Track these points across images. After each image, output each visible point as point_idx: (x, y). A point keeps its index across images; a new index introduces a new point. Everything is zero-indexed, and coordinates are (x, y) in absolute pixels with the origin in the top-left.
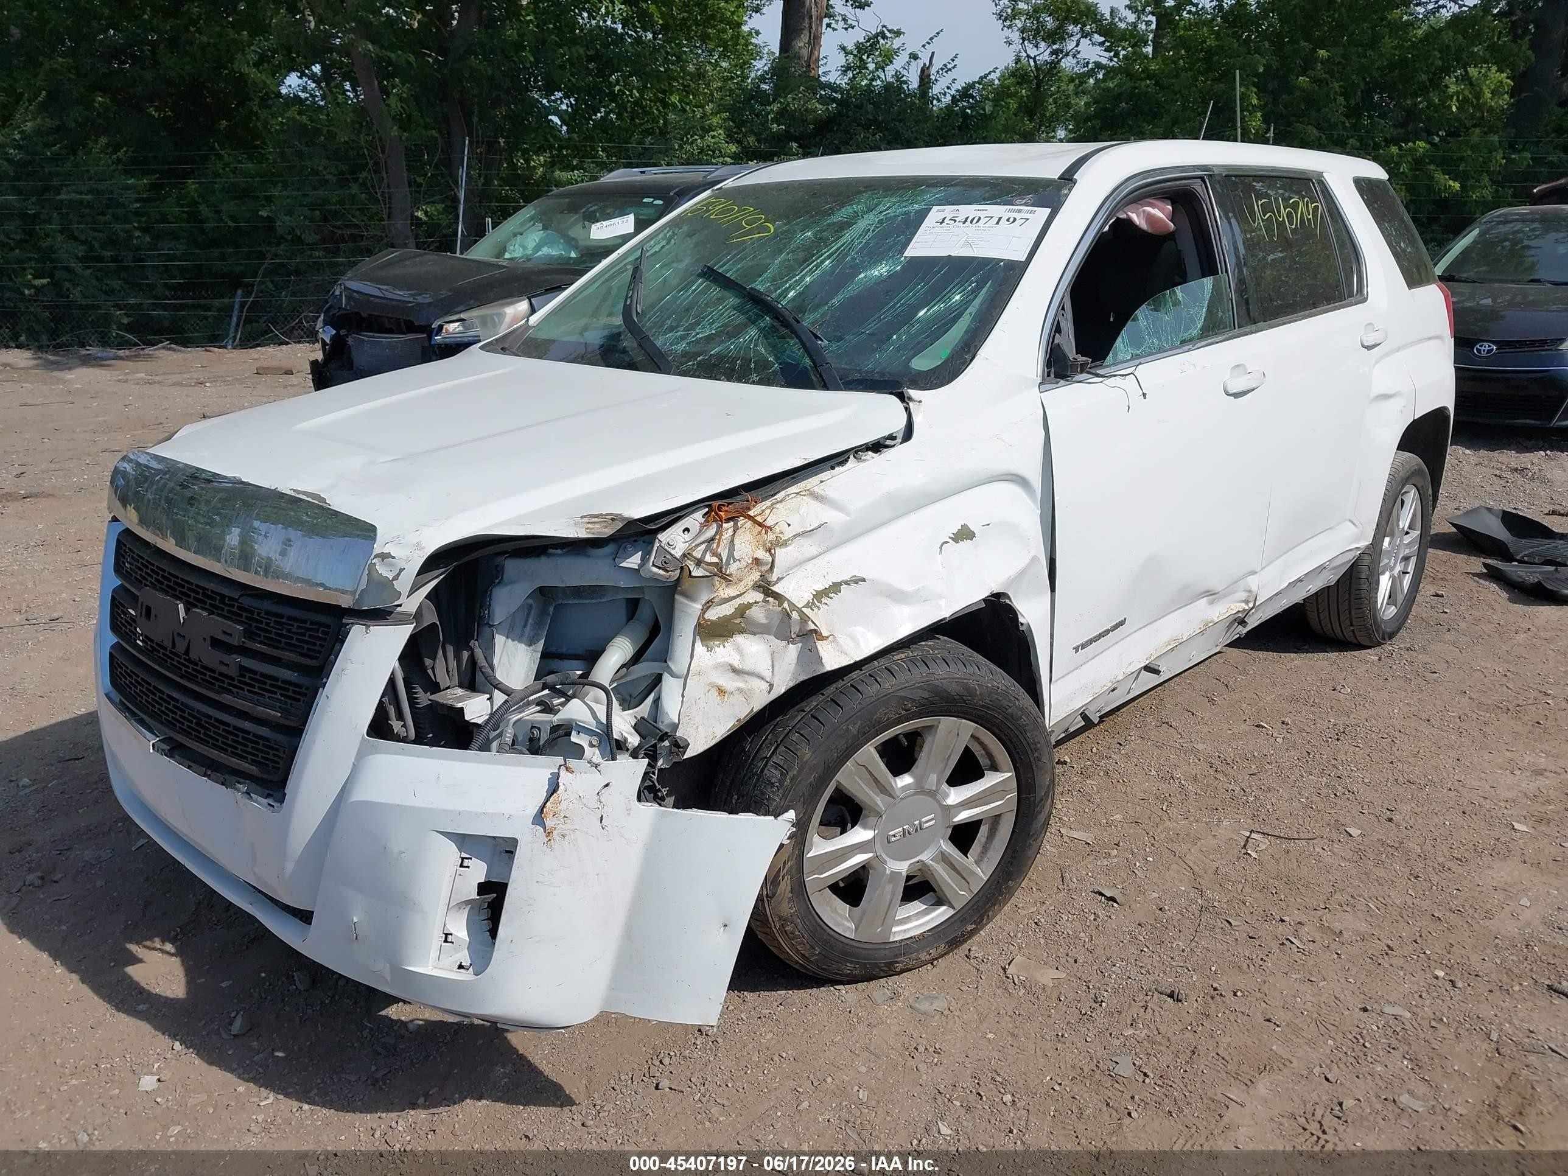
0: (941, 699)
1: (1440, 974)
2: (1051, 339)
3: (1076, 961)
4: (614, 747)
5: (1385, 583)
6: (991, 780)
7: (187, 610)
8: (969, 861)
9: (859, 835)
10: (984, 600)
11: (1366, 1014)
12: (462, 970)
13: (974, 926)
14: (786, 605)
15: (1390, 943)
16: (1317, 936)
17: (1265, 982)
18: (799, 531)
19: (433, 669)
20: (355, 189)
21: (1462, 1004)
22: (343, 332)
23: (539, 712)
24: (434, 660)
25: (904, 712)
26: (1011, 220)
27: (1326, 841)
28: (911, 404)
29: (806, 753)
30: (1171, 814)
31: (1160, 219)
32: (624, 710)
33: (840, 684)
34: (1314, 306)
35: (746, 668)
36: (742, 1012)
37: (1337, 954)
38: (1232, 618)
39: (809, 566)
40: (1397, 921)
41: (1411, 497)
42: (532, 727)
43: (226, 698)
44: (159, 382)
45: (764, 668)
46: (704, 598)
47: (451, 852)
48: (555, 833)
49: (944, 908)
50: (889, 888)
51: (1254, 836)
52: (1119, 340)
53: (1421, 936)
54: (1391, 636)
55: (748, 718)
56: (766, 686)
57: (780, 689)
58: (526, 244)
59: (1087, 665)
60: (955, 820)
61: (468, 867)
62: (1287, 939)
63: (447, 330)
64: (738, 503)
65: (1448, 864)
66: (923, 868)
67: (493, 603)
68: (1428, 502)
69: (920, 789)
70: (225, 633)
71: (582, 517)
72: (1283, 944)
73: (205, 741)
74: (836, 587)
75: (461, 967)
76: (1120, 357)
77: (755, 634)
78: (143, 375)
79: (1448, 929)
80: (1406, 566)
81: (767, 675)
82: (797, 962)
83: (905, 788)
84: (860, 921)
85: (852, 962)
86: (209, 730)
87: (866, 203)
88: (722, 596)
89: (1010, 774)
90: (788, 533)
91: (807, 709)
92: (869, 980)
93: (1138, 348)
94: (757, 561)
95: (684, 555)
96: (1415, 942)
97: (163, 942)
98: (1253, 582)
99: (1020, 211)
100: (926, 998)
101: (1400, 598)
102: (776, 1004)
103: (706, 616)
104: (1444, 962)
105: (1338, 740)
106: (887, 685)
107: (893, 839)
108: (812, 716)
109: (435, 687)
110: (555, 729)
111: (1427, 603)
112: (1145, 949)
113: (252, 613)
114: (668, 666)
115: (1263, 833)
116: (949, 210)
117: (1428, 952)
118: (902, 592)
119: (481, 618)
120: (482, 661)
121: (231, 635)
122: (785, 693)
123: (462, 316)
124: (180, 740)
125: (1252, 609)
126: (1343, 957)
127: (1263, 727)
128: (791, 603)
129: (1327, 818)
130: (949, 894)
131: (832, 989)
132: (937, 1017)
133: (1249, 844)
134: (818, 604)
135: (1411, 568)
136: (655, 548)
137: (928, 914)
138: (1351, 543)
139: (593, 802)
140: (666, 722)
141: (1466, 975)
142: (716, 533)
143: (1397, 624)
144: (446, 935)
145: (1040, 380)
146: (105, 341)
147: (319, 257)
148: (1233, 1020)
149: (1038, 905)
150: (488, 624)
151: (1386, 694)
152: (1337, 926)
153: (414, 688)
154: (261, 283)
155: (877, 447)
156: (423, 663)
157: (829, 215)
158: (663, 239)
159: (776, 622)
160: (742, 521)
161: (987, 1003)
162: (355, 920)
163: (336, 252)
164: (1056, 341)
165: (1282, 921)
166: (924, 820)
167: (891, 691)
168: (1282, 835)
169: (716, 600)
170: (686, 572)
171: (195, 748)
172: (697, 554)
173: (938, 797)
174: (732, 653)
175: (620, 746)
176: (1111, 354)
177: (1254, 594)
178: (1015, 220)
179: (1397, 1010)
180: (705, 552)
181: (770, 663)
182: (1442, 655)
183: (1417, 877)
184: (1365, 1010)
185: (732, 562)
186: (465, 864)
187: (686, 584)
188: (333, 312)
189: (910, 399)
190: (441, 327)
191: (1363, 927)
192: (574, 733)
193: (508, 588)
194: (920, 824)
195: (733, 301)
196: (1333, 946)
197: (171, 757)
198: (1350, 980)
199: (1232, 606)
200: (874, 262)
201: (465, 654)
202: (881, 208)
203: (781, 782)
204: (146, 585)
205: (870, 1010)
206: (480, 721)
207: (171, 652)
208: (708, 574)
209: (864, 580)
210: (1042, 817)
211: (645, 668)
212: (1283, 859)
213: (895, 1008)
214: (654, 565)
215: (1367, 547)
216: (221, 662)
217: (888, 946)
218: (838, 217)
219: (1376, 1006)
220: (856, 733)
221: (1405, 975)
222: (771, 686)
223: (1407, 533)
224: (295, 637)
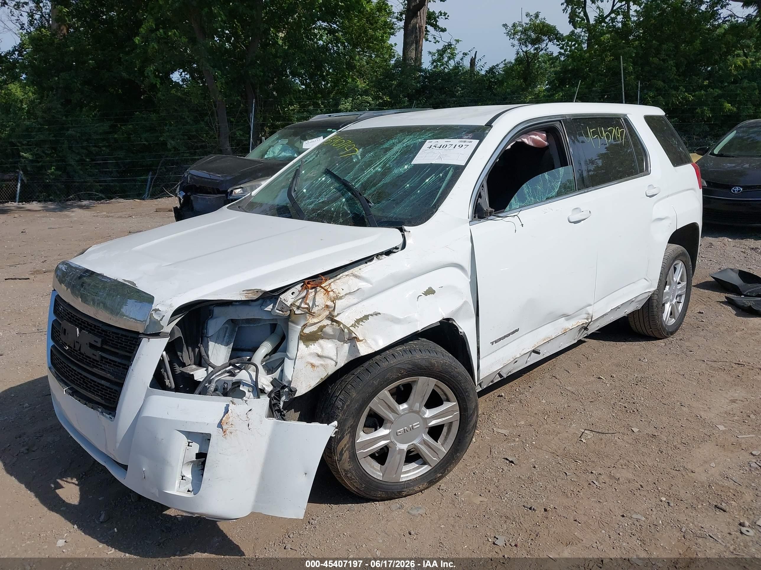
0: (419, 369)
1: (664, 499)
2: (476, 201)
3: (489, 491)
4: (259, 392)
5: (668, 308)
6: (446, 406)
7: (80, 331)
8: (438, 444)
9: (382, 432)
10: (439, 322)
11: (623, 518)
12: (189, 493)
13: (441, 475)
14: (341, 326)
15: (642, 484)
16: (607, 480)
17: (578, 502)
18: (348, 292)
19: (182, 357)
20: (202, 124)
21: (671, 514)
22: (188, 194)
23: (229, 376)
24: (182, 353)
25: (400, 375)
26: (461, 146)
27: (621, 434)
28: (405, 233)
29: (354, 394)
30: (548, 421)
31: (540, 141)
32: (268, 375)
33: (370, 362)
34: (621, 178)
35: (324, 355)
36: (330, 514)
37: (615, 489)
38: (580, 327)
39: (354, 308)
40: (647, 473)
41: (680, 267)
42: (225, 383)
43: (95, 370)
44: (112, 216)
45: (333, 354)
46: (303, 323)
47: (184, 440)
48: (227, 432)
49: (426, 466)
50: (398, 457)
51: (586, 432)
52: (513, 199)
53: (658, 481)
54: (672, 333)
55: (326, 378)
56: (334, 363)
57: (341, 364)
58: (274, 151)
59: (499, 350)
60: (429, 425)
61: (191, 446)
62: (592, 482)
63: (235, 192)
64: (317, 281)
65: (678, 446)
66: (415, 447)
67: (208, 326)
68: (691, 268)
69: (411, 410)
70: (95, 341)
71: (243, 291)
72: (590, 484)
73: (86, 389)
74: (366, 317)
75: (189, 491)
76: (513, 207)
77: (328, 339)
78: (105, 213)
79: (672, 477)
80: (680, 299)
81: (335, 358)
82: (355, 491)
83: (403, 410)
84: (385, 471)
85: (380, 491)
86: (88, 384)
87: (398, 139)
88: (311, 322)
89: (455, 403)
90: (342, 293)
91: (356, 373)
92: (390, 499)
93: (523, 202)
94: (327, 306)
95: (291, 305)
96: (654, 483)
97: (72, 479)
98: (590, 310)
99: (465, 142)
100: (416, 508)
101: (677, 315)
102: (346, 510)
103: (304, 331)
104: (667, 494)
105: (637, 385)
106: (392, 362)
107: (399, 434)
108: (357, 377)
109: (183, 365)
110: (234, 384)
111: (694, 316)
112: (523, 486)
113: (107, 332)
114: (287, 355)
115: (591, 431)
116: (434, 142)
117: (660, 489)
118: (398, 319)
119: (203, 333)
120: (203, 353)
121: (97, 342)
122: (343, 366)
123: (242, 186)
124: (76, 388)
125: (590, 322)
126: (617, 490)
127: (601, 378)
128: (343, 325)
129: (624, 423)
130: (428, 460)
131: (373, 503)
132: (419, 517)
133: (583, 436)
134: (358, 325)
135: (683, 300)
136: (278, 302)
137: (418, 469)
138: (646, 289)
139: (244, 417)
140: (286, 380)
141: (676, 500)
142: (306, 294)
143: (675, 327)
144: (183, 476)
145: (469, 220)
146: (90, 197)
147: (187, 157)
148: (559, 520)
149: (477, 464)
150: (206, 336)
151: (665, 363)
152: (618, 476)
153: (174, 365)
154: (160, 169)
155: (388, 253)
156: (177, 354)
157: (382, 144)
158: (314, 155)
159: (338, 333)
160: (319, 289)
161: (444, 511)
162: (144, 470)
163: (195, 154)
164: (478, 202)
165: (592, 473)
166: (414, 424)
167: (394, 365)
168: (600, 431)
169: (308, 324)
170: (293, 312)
171: (81, 392)
172: (298, 304)
173: (421, 414)
174: (318, 348)
175: (262, 391)
176: (508, 206)
177: (591, 315)
178: (462, 146)
179: (639, 516)
180: (301, 303)
181: (336, 353)
182: (697, 343)
183: (662, 452)
184: (623, 516)
185: (314, 306)
186: (190, 445)
187: (293, 317)
188: (184, 184)
189: (405, 230)
190: (232, 191)
191: (630, 476)
192: (241, 386)
193: (215, 320)
194: (412, 426)
195: (337, 185)
196: (614, 485)
197: (73, 396)
198: (619, 502)
199: (581, 321)
200: (398, 167)
201: (197, 350)
202: (405, 141)
203: (342, 407)
204: (65, 319)
205: (389, 514)
206: (201, 380)
207: (74, 349)
208: (303, 313)
209: (380, 314)
210: (472, 423)
211: (277, 356)
212: (598, 443)
213: (400, 513)
214: (277, 309)
215: (655, 291)
216: (94, 355)
217: (399, 484)
218: (386, 145)
219: (629, 514)
220: (377, 384)
221: (646, 499)
222: (336, 363)
223: (679, 283)
224: (124, 343)
